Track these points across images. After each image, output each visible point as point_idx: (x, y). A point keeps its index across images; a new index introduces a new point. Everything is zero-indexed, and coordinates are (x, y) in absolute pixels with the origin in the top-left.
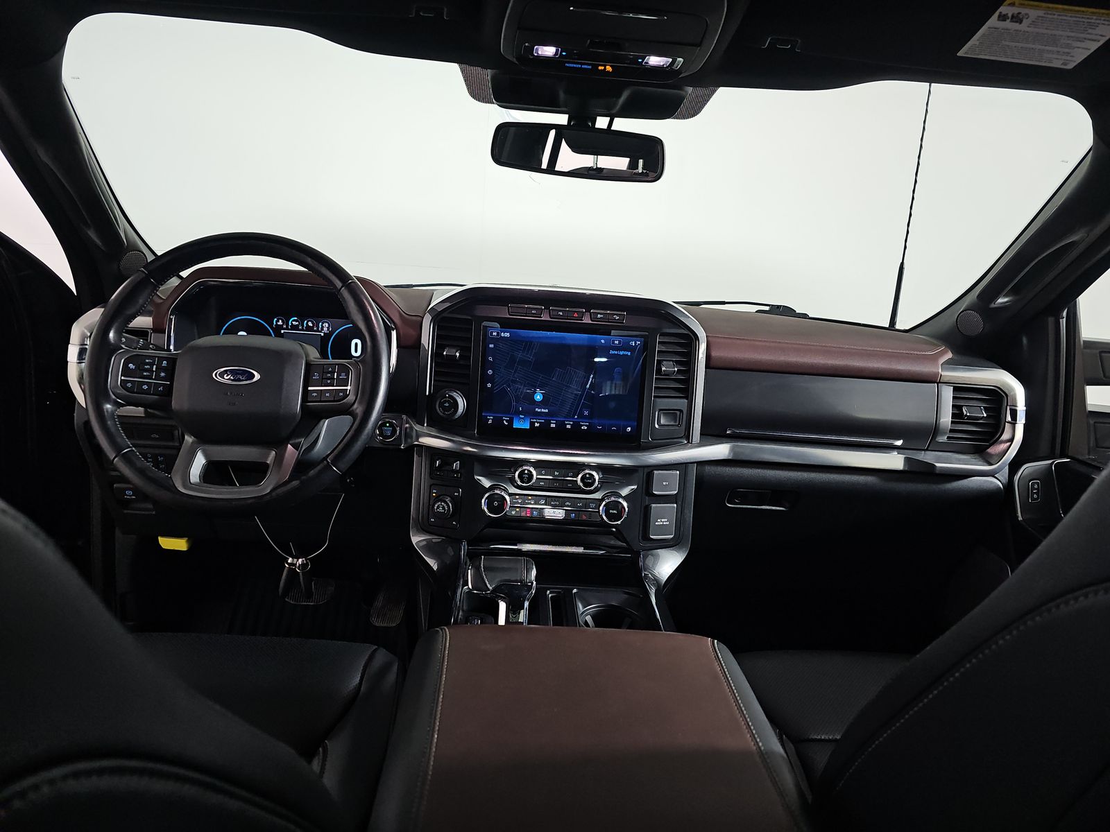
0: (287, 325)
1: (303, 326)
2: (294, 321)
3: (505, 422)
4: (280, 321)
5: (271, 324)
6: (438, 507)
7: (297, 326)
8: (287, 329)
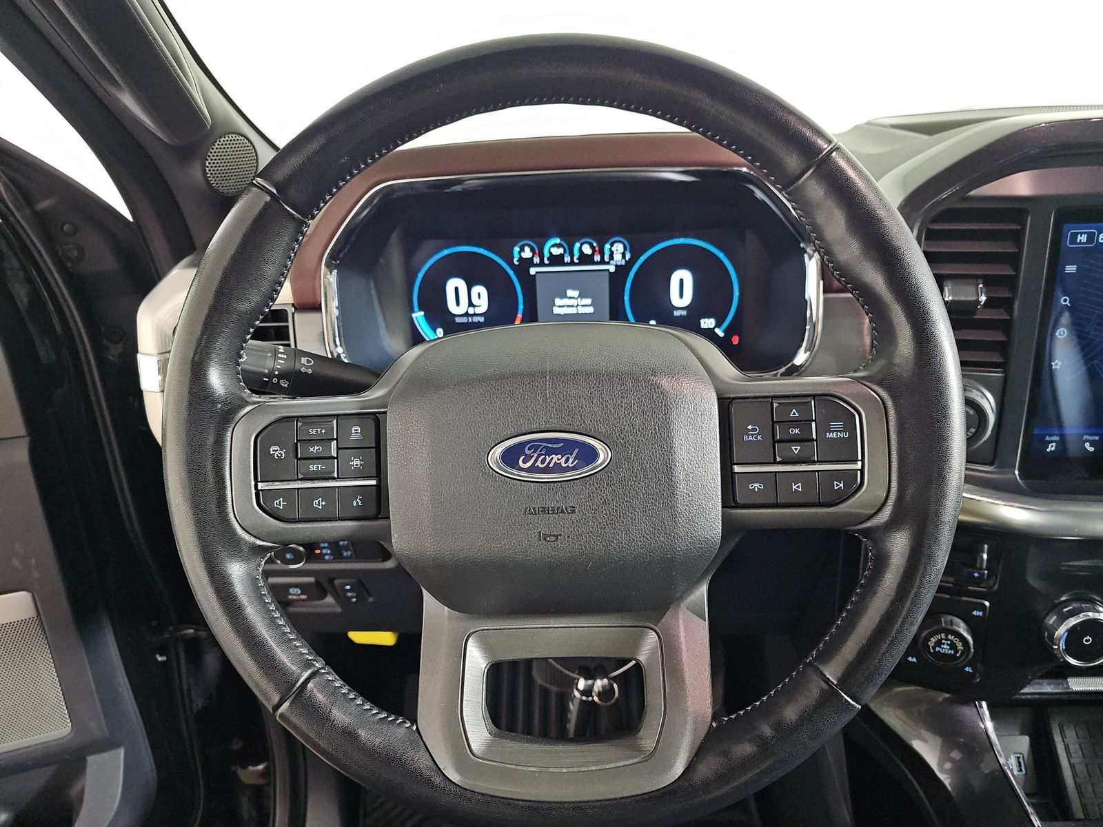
0: (542, 256)
1: (572, 255)
2: (554, 246)
3: (1087, 445)
4: (527, 249)
5: (509, 260)
6: (939, 643)
7: (562, 256)
8: (542, 264)
